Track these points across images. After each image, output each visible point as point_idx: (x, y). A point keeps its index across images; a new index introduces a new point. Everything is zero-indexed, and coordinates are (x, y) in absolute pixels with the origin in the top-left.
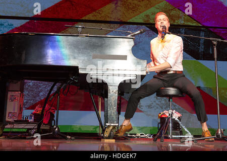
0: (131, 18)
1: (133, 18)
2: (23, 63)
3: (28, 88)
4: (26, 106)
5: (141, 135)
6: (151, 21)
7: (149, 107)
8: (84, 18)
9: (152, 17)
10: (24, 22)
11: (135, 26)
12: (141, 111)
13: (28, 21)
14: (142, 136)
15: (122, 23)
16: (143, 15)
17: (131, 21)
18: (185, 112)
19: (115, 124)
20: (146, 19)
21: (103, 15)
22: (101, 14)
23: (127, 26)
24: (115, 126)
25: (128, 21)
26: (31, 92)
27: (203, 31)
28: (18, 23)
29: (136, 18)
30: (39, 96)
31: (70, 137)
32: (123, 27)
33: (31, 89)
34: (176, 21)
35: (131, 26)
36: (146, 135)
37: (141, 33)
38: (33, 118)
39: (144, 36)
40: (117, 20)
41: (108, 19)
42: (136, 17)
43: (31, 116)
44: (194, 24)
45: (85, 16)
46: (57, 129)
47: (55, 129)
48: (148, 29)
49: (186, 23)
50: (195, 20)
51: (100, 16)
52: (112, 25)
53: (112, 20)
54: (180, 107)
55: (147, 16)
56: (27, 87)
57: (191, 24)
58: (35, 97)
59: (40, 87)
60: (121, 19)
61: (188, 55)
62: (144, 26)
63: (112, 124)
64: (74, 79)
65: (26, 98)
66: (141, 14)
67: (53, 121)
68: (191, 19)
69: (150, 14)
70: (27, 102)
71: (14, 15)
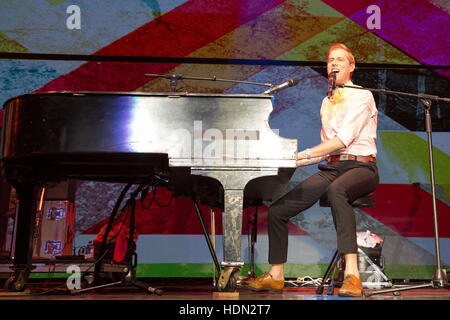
0: (283, 53)
1: (286, 53)
2: (62, 150)
3: (85, 193)
4: (82, 228)
5: (306, 279)
6: (321, 59)
7: (322, 224)
8: (191, 55)
9: (322, 49)
10: (76, 65)
11: (291, 67)
12: (305, 234)
13: (85, 62)
14: (308, 282)
15: (265, 63)
16: (305, 45)
17: (281, 58)
18: (392, 235)
19: (238, 264)
20: (311, 53)
21: (228, 47)
22: (224, 47)
23: (276, 69)
24: (239, 266)
25: (277, 59)
26: (91, 200)
27: (422, 74)
28: (65, 68)
29: (292, 53)
30: (106, 207)
31: (153, 289)
32: (269, 71)
33: (92, 194)
34: (370, 57)
35: (283, 68)
36: (316, 281)
37: (290, 85)
38: (92, 251)
39: (309, 87)
40: (254, 58)
41: (238, 57)
42: (293, 50)
43: (88, 248)
44: (406, 62)
45: (194, 50)
46: (129, 275)
47: (127, 273)
48: (316, 73)
49: (389, 61)
50: (406, 54)
51: (223, 51)
52: (246, 68)
53: (247, 57)
54: (381, 224)
55: (314, 48)
56: (84, 190)
57: (399, 62)
58: (99, 210)
59: (109, 190)
60: (264, 55)
61: (395, 122)
62: (307, 68)
63: (233, 264)
64: (161, 176)
65: (82, 212)
66: (303, 44)
67: (134, 257)
68: (399, 52)
69: (319, 45)
70: (83, 220)
71: (57, 52)
